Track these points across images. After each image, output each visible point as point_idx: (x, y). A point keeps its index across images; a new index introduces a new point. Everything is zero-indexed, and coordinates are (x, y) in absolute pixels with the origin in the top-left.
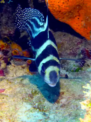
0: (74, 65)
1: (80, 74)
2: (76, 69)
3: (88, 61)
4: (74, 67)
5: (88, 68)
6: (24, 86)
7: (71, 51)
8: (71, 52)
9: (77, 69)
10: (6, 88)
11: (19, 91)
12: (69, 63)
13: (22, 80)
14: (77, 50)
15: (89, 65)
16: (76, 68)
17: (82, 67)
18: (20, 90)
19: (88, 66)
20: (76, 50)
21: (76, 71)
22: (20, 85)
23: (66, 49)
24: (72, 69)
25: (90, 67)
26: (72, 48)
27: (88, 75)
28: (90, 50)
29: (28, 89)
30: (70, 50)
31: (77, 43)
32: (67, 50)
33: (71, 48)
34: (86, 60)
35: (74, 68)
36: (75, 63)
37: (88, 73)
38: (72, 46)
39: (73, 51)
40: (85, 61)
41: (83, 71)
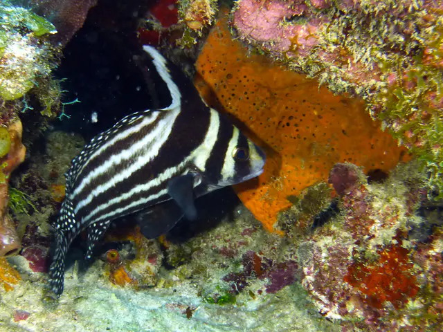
0: (218, 287)
1: (224, 312)
2: (220, 298)
3: (254, 282)
4: (216, 291)
5: (249, 300)
6: (76, 318)
7: (227, 245)
8: (225, 248)
9: (223, 298)
10: (34, 312)
11: (60, 327)
12: (209, 276)
13: (79, 300)
14: (239, 247)
15: (254, 295)
16: (220, 293)
17: (237, 293)
18: (64, 325)
19: (252, 294)
20: (237, 245)
21: (217, 300)
22: (67, 313)
23: (216, 237)
24: (210, 295)
25: (254, 298)
26: (230, 236)
27: (242, 320)
28: (264, 258)
29: (85, 327)
30: (226, 241)
31: (245, 230)
32: (218, 239)
33: (227, 238)
34: (249, 279)
35: (217, 295)
36: (221, 282)
37: (243, 314)
38: (231, 234)
39: (230, 246)
40: (247, 281)
41: (235, 306)
